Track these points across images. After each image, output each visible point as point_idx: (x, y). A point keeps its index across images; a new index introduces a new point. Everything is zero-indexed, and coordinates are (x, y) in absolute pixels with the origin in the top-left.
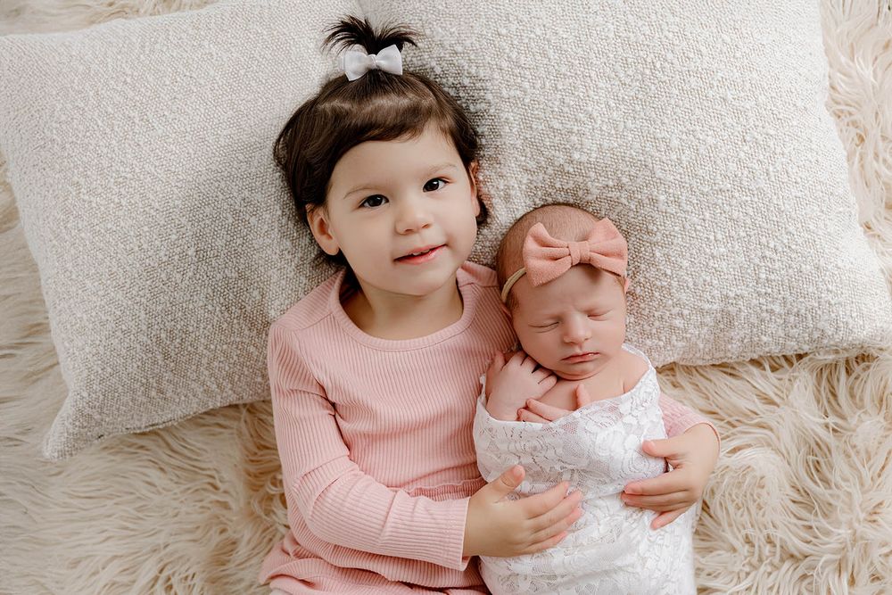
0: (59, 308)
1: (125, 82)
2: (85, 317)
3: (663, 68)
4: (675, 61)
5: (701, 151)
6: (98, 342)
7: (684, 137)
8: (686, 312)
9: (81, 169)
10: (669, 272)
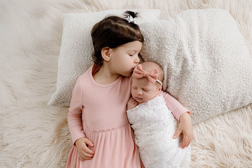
0: (61, 69)
1: (91, 23)
2: (69, 71)
3: (210, 42)
4: (213, 40)
5: (223, 59)
6: (71, 77)
7: (218, 56)
8: (225, 98)
9: (79, 39)
10: (221, 88)
